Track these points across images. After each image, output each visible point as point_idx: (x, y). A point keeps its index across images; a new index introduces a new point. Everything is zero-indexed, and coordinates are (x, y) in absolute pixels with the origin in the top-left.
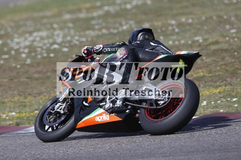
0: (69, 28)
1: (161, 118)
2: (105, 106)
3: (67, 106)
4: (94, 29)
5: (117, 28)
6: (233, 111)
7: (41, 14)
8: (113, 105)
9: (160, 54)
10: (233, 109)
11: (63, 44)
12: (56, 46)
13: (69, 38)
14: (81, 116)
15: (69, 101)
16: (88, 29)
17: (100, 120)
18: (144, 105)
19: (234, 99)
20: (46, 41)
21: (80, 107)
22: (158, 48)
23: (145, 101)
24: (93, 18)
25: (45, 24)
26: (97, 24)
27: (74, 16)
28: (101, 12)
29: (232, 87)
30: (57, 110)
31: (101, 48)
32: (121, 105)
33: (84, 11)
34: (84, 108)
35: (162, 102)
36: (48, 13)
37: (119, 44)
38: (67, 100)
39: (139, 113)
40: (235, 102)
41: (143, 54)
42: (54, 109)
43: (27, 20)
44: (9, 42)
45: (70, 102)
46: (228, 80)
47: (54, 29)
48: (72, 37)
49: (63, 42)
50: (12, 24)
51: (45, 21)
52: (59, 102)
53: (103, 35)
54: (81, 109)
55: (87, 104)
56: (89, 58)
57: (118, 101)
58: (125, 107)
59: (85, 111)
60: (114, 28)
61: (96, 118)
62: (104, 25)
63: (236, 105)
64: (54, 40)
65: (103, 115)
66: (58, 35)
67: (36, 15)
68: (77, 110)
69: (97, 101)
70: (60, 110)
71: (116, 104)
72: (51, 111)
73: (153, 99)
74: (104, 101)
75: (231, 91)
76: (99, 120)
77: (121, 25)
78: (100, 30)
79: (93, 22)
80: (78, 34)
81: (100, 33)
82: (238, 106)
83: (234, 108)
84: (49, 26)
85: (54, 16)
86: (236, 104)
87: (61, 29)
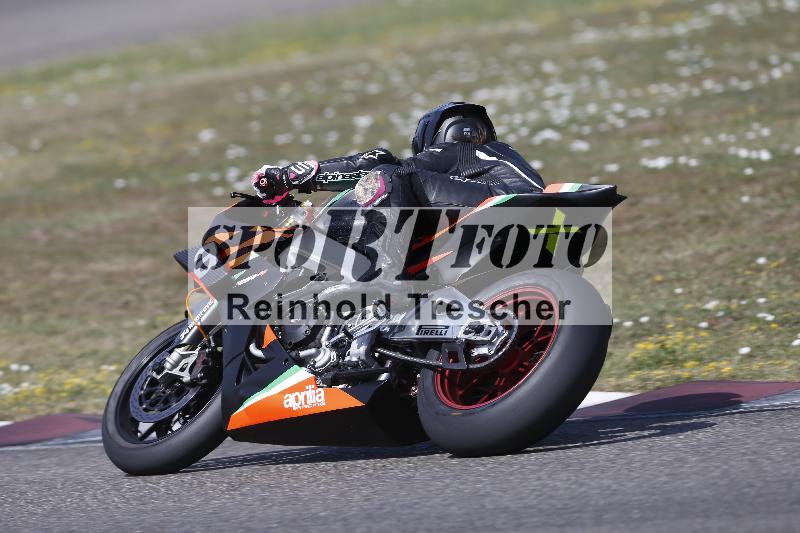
0: (594, 75)
2: (316, 360)
3: (204, 358)
4: (675, 79)
5: (752, 76)
7: (504, 27)
8: (338, 357)
9: (498, 191)
11: (574, 128)
12: (549, 134)
13: (592, 109)
14: (241, 393)
15: (209, 341)
16: (657, 77)
17: (299, 404)
18: (433, 359)
20: (517, 119)
21: (238, 362)
22: (496, 171)
23: (437, 344)
24: (673, 43)
25: (514, 62)
26: (687, 62)
27: (611, 35)
28: (698, 23)
30: (171, 370)
31: (312, 169)
32: (363, 357)
33: (644, 17)
34: (250, 364)
36: (526, 26)
37: (370, 158)
38: (205, 339)
41: (440, 189)
42: (163, 368)
43: (455, 47)
44: (396, 119)
45: (213, 344)
47: (546, 78)
48: (604, 104)
49: (572, 121)
50: (408, 61)
51: (516, 50)
52: (180, 346)
53: (706, 96)
54: (243, 367)
55: (258, 353)
57: (354, 344)
59: (254, 373)
60: (742, 77)
61: (286, 397)
62: (708, 63)
64: (545, 112)
65: (307, 387)
66: (558, 97)
67: (485, 29)
68: (230, 372)
69: (290, 343)
70: (182, 370)
71: (349, 354)
72: (154, 374)
73: (457, 339)
74: (312, 344)
76: (294, 404)
77: (766, 64)
78: (696, 80)
79: (674, 55)
80: (622, 93)
81: (696, 92)
84: (526, 68)
85: (546, 35)
87: (567, 77)
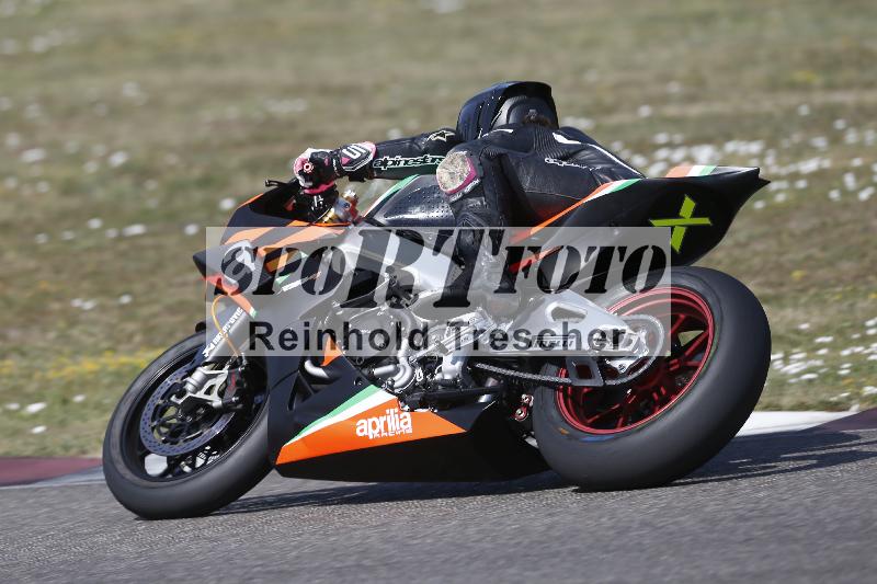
1: (623, 426)
2: (395, 378)
3: (236, 378)
6: (29, 451)
8: (425, 375)
9: (603, 176)
10: (26, 444)
14: (296, 419)
15: (240, 358)
17: (378, 430)
18: (551, 373)
19: (35, 408)
21: (290, 383)
22: (585, 155)
29: (25, 363)
30: (194, 393)
31: (369, 153)
32: (460, 375)
34: (306, 384)
35: (628, 363)
37: (438, 140)
38: (235, 356)
39: (527, 405)
40: (35, 416)
41: (535, 174)
42: (184, 392)
45: (245, 362)
46: (14, 334)
52: (203, 365)
54: (298, 388)
55: (318, 372)
56: (317, 195)
57: (447, 360)
58: (473, 383)
59: (314, 396)
61: (359, 423)
63: (39, 429)
65: (388, 411)
69: (360, 359)
70: (208, 393)
71: (440, 371)
75: (22, 376)
76: (371, 431)
82: (47, 430)
83: (31, 440)
86: (39, 425)
